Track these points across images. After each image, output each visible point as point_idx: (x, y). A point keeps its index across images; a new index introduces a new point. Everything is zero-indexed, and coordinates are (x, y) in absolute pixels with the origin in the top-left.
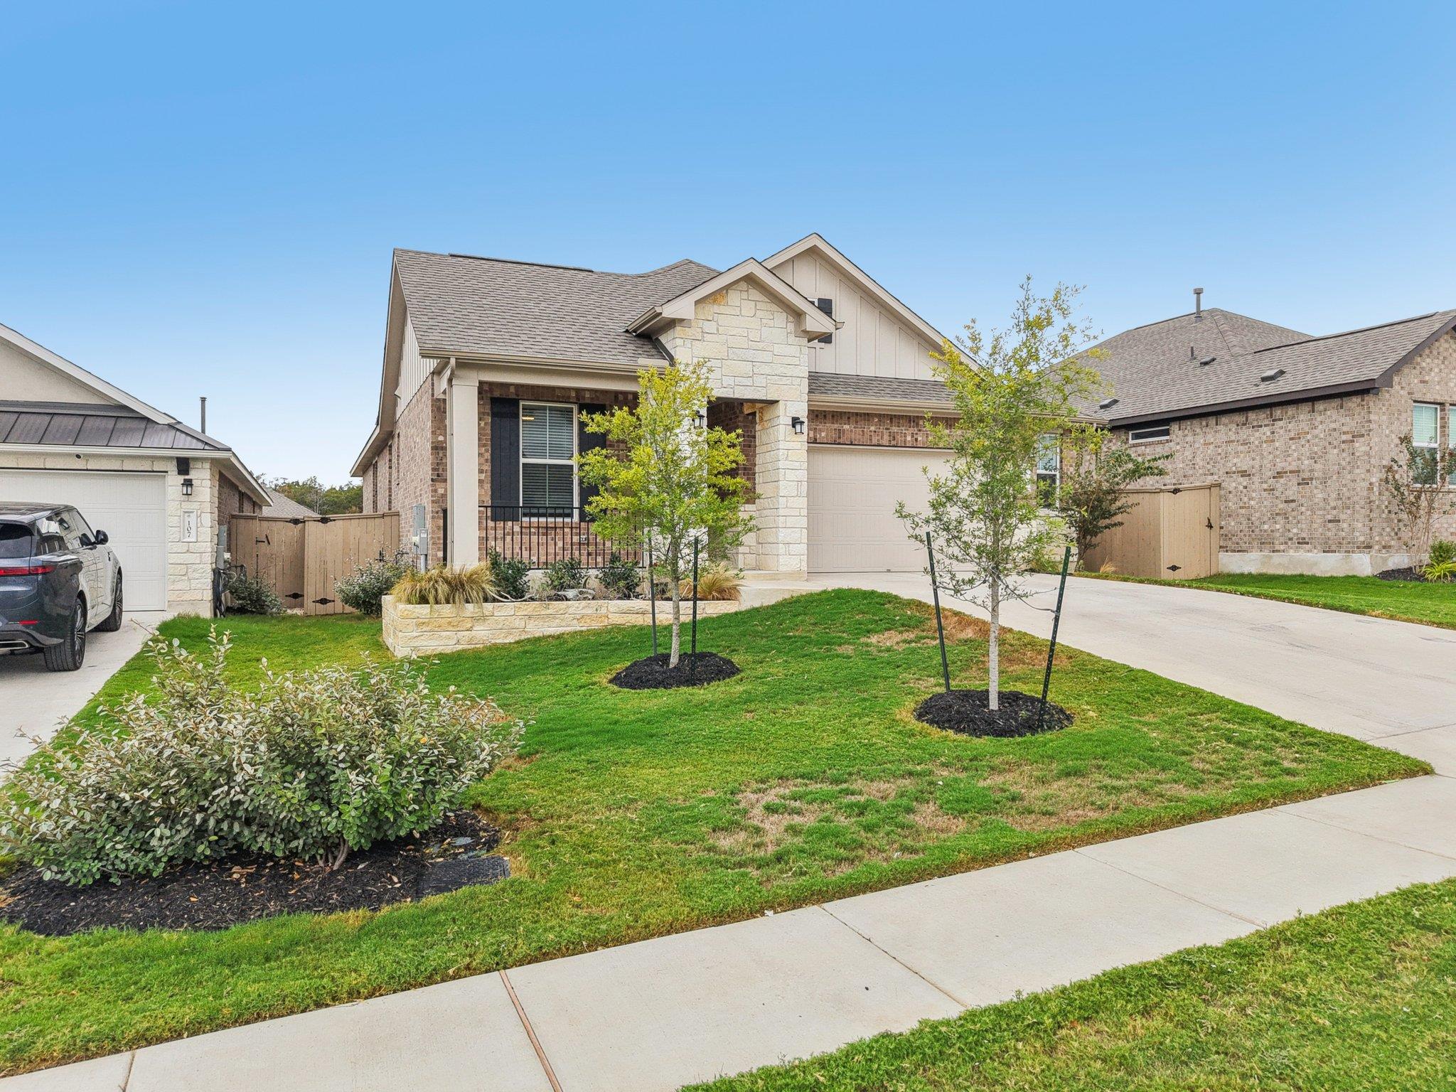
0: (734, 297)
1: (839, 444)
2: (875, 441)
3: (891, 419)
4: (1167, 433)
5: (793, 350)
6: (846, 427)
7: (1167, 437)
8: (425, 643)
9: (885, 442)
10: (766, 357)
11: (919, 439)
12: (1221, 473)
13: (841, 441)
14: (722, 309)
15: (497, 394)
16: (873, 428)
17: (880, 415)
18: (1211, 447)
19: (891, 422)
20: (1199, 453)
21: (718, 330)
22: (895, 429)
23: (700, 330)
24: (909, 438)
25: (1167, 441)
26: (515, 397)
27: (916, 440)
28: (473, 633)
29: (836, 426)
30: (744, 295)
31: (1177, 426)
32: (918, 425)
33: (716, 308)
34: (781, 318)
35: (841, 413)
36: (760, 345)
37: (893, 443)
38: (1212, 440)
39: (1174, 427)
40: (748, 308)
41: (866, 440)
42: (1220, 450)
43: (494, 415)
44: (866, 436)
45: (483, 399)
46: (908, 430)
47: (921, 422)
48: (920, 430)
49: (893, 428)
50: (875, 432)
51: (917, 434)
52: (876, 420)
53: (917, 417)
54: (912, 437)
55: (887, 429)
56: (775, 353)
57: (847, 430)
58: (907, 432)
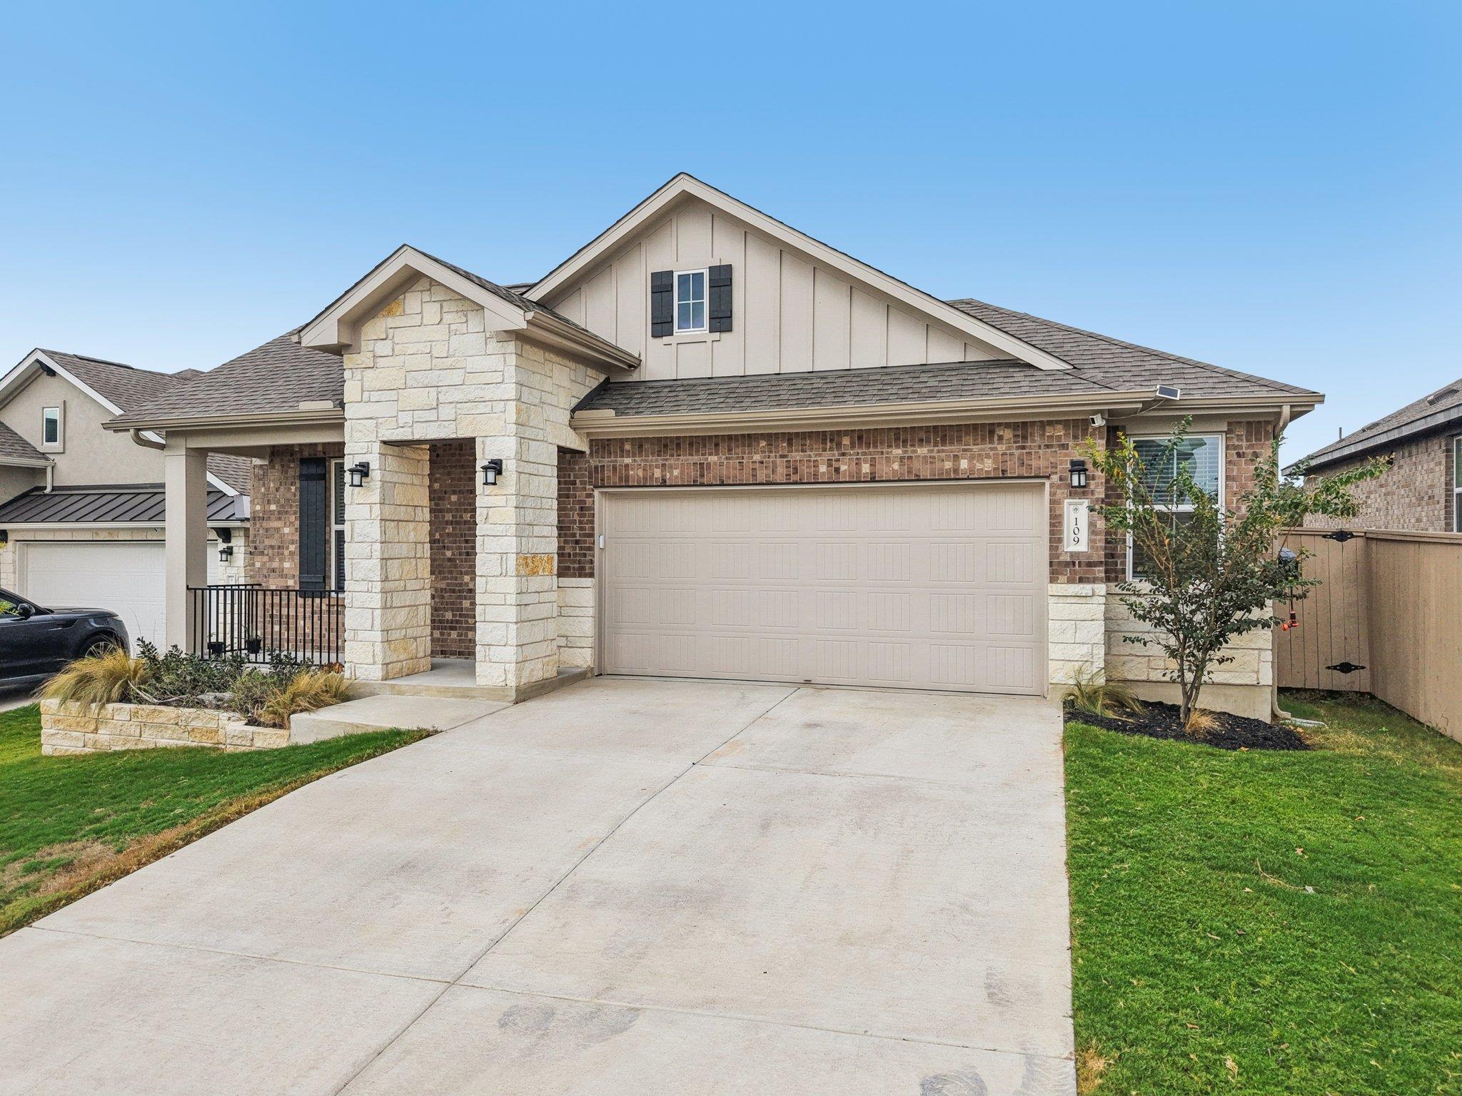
0: (413, 301)
1: (702, 485)
2: (761, 477)
3: (790, 440)
5: (494, 362)
6: (713, 459)
8: (60, 742)
9: (779, 479)
10: (456, 377)
11: (843, 468)
13: (705, 481)
15: (306, 454)
16: (757, 457)
17: (770, 435)
19: (790, 444)
22: (796, 456)
23: (371, 355)
24: (823, 469)
26: (322, 455)
27: (837, 470)
28: (97, 736)
29: (696, 458)
30: (426, 297)
32: (839, 445)
33: (390, 322)
35: (704, 438)
36: (449, 362)
37: (794, 478)
40: (432, 312)
41: (746, 476)
43: (302, 477)
44: (747, 471)
45: (294, 462)
46: (820, 455)
47: (846, 441)
48: (843, 454)
49: (794, 454)
50: (762, 463)
51: (838, 460)
52: (763, 443)
53: (839, 432)
54: (830, 465)
55: (782, 456)
56: (468, 371)
57: (715, 463)
58: (819, 459)
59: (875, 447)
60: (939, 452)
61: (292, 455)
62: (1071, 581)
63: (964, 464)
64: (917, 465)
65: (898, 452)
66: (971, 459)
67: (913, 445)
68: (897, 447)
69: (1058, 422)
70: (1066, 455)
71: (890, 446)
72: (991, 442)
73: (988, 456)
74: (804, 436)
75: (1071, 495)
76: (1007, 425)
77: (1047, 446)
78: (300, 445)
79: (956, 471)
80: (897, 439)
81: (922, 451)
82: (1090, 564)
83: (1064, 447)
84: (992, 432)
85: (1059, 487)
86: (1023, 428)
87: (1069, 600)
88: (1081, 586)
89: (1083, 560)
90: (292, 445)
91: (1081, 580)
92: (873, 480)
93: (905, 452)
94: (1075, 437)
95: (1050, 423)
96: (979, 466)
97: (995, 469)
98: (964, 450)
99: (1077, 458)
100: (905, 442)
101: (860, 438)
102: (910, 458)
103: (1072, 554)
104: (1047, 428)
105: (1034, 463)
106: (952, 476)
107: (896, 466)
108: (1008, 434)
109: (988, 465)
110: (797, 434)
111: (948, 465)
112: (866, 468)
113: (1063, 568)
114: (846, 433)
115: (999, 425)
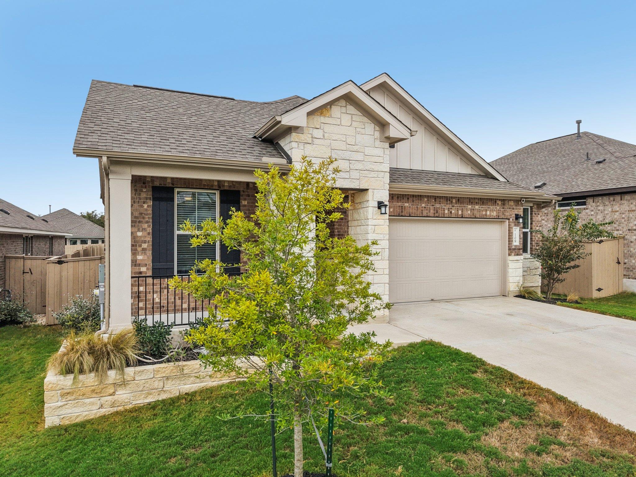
0: (336, 111)
1: (402, 216)
2: (425, 214)
3: (435, 199)
4: (584, 203)
5: (379, 152)
6: (406, 205)
7: (584, 207)
8: (70, 411)
9: (431, 215)
10: (359, 157)
11: (453, 212)
12: (624, 230)
13: (403, 214)
14: (327, 120)
15: (157, 184)
16: (423, 205)
17: (428, 196)
18: (617, 213)
19: (435, 201)
20: (608, 217)
21: (324, 136)
22: (438, 206)
23: (310, 136)
24: (446, 212)
25: (585, 209)
26: (171, 185)
27: (451, 212)
28: (116, 397)
29: (400, 204)
30: (344, 110)
31: (592, 200)
32: (452, 202)
33: (322, 119)
34: (370, 128)
35: (403, 195)
36: (355, 148)
37: (436, 215)
38: (618, 209)
39: (590, 201)
40: (346, 119)
41: (419, 213)
42: (623, 216)
43: (154, 199)
44: (420, 211)
45: (146, 188)
46: (445, 206)
47: (454, 201)
48: (453, 206)
49: (437, 205)
50: (425, 207)
51: (451, 209)
52: (426, 199)
53: (452, 197)
54: (449, 210)
55: (433, 205)
56: (366, 154)
57: (407, 207)
58: (445, 207)
59: (463, 204)
60: (482, 208)
61: (144, 183)
62: (515, 255)
63: (488, 213)
64: (475, 212)
65: (470, 207)
66: (490, 211)
67: (474, 205)
68: (470, 205)
69: (512, 200)
70: (514, 212)
71: (467, 204)
72: (496, 206)
73: (495, 211)
74: (441, 197)
75: (515, 225)
76: (500, 200)
77: (510, 208)
78: (152, 177)
79: (486, 215)
80: (470, 202)
81: (477, 207)
82: (519, 249)
83: (513, 209)
84: (496, 202)
85: (512, 222)
86: (504, 201)
87: (515, 262)
88: (518, 256)
89: (518, 248)
90: (145, 177)
91: (517, 255)
92: (462, 217)
93: (472, 207)
94: (516, 206)
95: (510, 200)
96: (492, 214)
97: (497, 215)
98: (488, 208)
99: (516, 213)
100: (472, 203)
101: (458, 200)
102: (473, 209)
103: (516, 246)
104: (510, 202)
105: (506, 214)
106: (485, 217)
107: (469, 212)
108: (500, 203)
109: (494, 214)
110: (438, 196)
111: (484, 213)
112: (460, 212)
113: (512, 251)
114: (454, 198)
115: (498, 199)
